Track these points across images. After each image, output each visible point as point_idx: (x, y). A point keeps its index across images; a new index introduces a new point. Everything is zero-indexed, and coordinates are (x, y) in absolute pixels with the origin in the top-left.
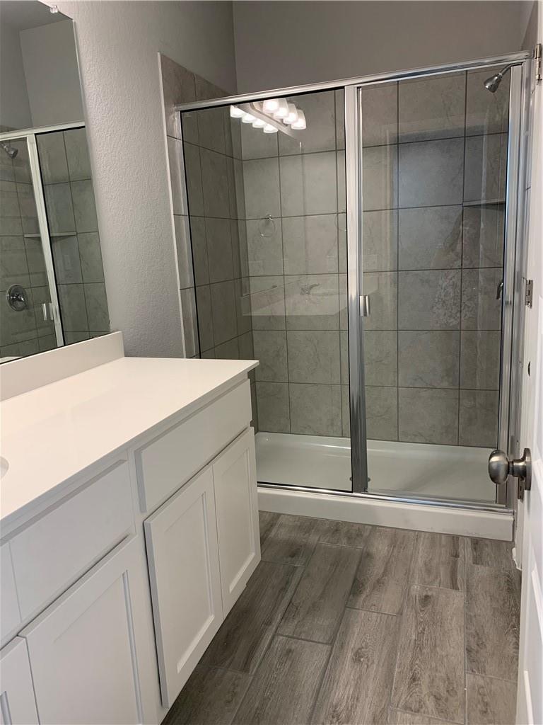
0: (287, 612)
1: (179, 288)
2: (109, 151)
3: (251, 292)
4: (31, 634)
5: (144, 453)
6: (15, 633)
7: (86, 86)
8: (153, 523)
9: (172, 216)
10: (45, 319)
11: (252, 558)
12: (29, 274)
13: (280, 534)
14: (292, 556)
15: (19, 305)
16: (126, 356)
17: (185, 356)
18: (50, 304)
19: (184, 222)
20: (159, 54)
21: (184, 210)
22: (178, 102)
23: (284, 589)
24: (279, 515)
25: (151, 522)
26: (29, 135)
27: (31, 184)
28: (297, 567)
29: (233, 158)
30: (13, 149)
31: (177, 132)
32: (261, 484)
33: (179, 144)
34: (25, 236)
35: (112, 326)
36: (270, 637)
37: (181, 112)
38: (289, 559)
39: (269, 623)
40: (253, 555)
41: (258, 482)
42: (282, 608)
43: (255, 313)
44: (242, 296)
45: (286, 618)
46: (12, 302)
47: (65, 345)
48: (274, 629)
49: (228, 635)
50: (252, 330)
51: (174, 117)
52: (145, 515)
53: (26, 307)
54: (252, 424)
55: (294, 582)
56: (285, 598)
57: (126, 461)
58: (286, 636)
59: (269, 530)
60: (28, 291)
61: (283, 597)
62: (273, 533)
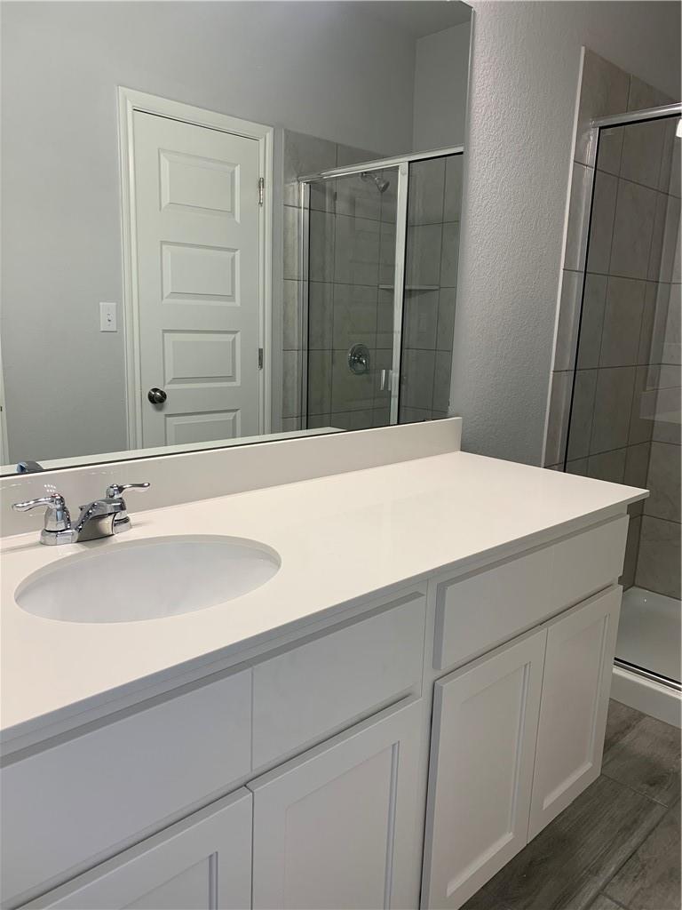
0: (625, 868)
1: (552, 369)
2: (490, 181)
3: (660, 387)
4: (260, 789)
5: (450, 590)
6: (243, 782)
7: (474, 95)
8: (447, 687)
9: (562, 271)
10: (382, 388)
11: (586, 769)
12: (377, 333)
13: (639, 743)
14: (651, 785)
15: (360, 367)
16: (461, 450)
17: (543, 464)
18: (391, 371)
19: (577, 280)
20: (583, 49)
21: (579, 264)
22: (597, 116)
23: (628, 829)
24: (642, 715)
25: (444, 686)
26: (402, 163)
27: (395, 224)
28: (655, 804)
29: (668, 194)
30: (384, 181)
31: (590, 157)
32: (619, 662)
33: (589, 174)
34: (381, 286)
35: (451, 409)
36: (592, 894)
37: (601, 128)
38: (646, 786)
39: (596, 871)
40: (589, 765)
41: (616, 659)
42: (620, 856)
43: (659, 417)
44: (644, 390)
45: (623, 875)
46: (353, 363)
47: (398, 424)
48: (601, 884)
49: (531, 863)
50: (651, 441)
51: (589, 137)
52: (440, 674)
53: (367, 371)
54: (621, 580)
55: (646, 825)
56: (627, 844)
57: (423, 595)
58: (617, 902)
59: (622, 733)
60: (372, 353)
61: (624, 842)
62: (626, 740)
